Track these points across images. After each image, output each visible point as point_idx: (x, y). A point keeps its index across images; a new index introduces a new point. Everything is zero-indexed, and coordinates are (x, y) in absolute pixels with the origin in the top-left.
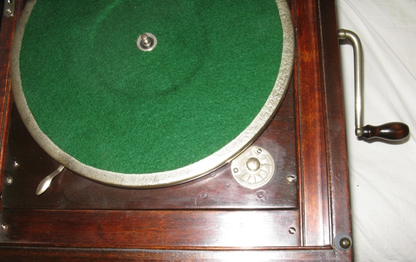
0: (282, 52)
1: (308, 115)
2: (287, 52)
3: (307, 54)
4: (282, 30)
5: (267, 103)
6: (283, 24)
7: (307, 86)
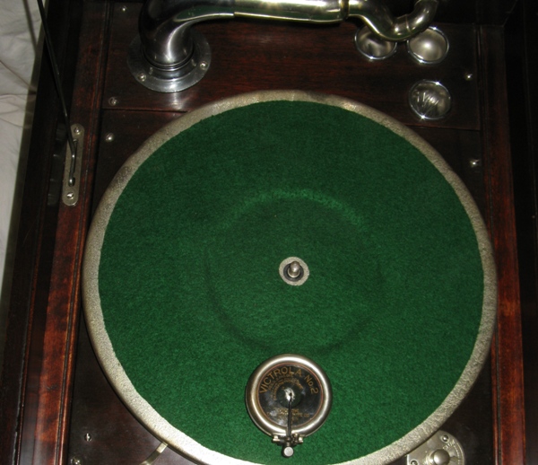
0: (481, 305)
1: (509, 392)
2: (488, 304)
3: (508, 304)
4: (483, 272)
5: (463, 375)
6: (483, 262)
7: (508, 351)
